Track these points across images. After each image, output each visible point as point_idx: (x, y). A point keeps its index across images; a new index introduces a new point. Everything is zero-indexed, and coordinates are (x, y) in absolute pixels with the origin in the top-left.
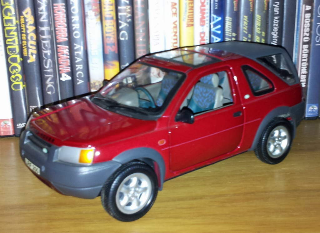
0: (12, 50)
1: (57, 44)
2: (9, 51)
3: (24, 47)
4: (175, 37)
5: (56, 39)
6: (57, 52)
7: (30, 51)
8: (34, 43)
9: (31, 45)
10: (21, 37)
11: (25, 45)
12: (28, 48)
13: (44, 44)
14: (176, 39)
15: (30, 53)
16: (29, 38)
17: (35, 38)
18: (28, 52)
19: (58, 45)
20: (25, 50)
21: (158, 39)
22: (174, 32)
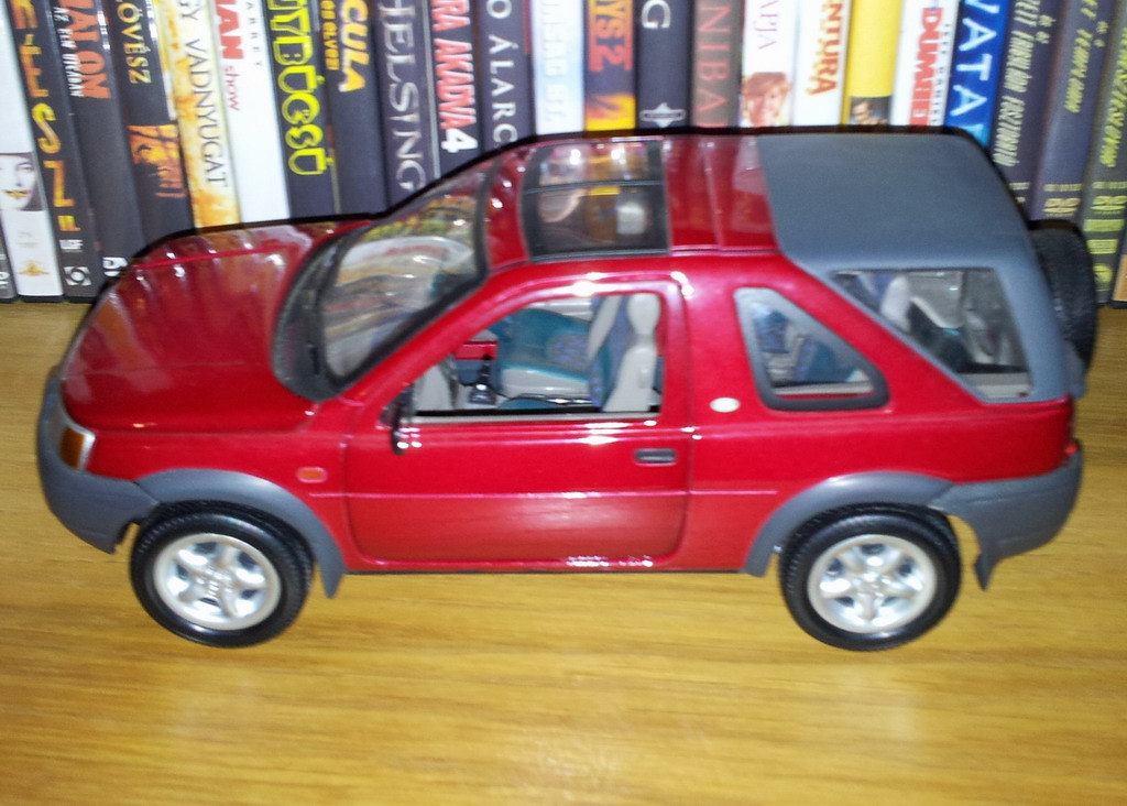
0: (293, 51)
1: (434, 35)
2: (282, 52)
3: (328, 44)
4: (834, 24)
5: (432, 21)
6: (435, 62)
7: (349, 56)
8: (362, 30)
9: (352, 36)
10: (321, 9)
11: (332, 38)
12: (341, 47)
13: (394, 35)
14: (837, 30)
15: (347, 63)
16: (345, 14)
17: (363, 14)
18: (340, 58)
19: (439, 41)
20: (332, 53)
21: (772, 27)
22: (832, 6)
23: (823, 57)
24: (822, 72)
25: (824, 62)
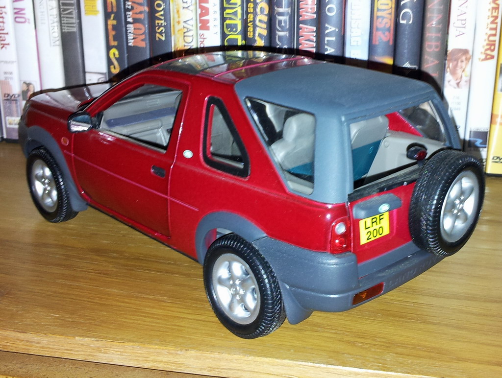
0: (232, 27)
1: (299, 22)
2: (227, 28)
3: (249, 24)
4: (494, 26)
5: (299, 16)
6: (298, 37)
7: (258, 31)
8: (265, 19)
9: (260, 21)
10: (247, 8)
11: (250, 22)
12: (255, 26)
13: (280, 22)
14: (495, 29)
15: (257, 34)
16: (258, 10)
17: (266, 11)
18: (254, 31)
19: (301, 25)
20: (250, 29)
21: (464, 26)
22: (492, 17)
23: (487, 42)
24: (487, 50)
25: (487, 45)
